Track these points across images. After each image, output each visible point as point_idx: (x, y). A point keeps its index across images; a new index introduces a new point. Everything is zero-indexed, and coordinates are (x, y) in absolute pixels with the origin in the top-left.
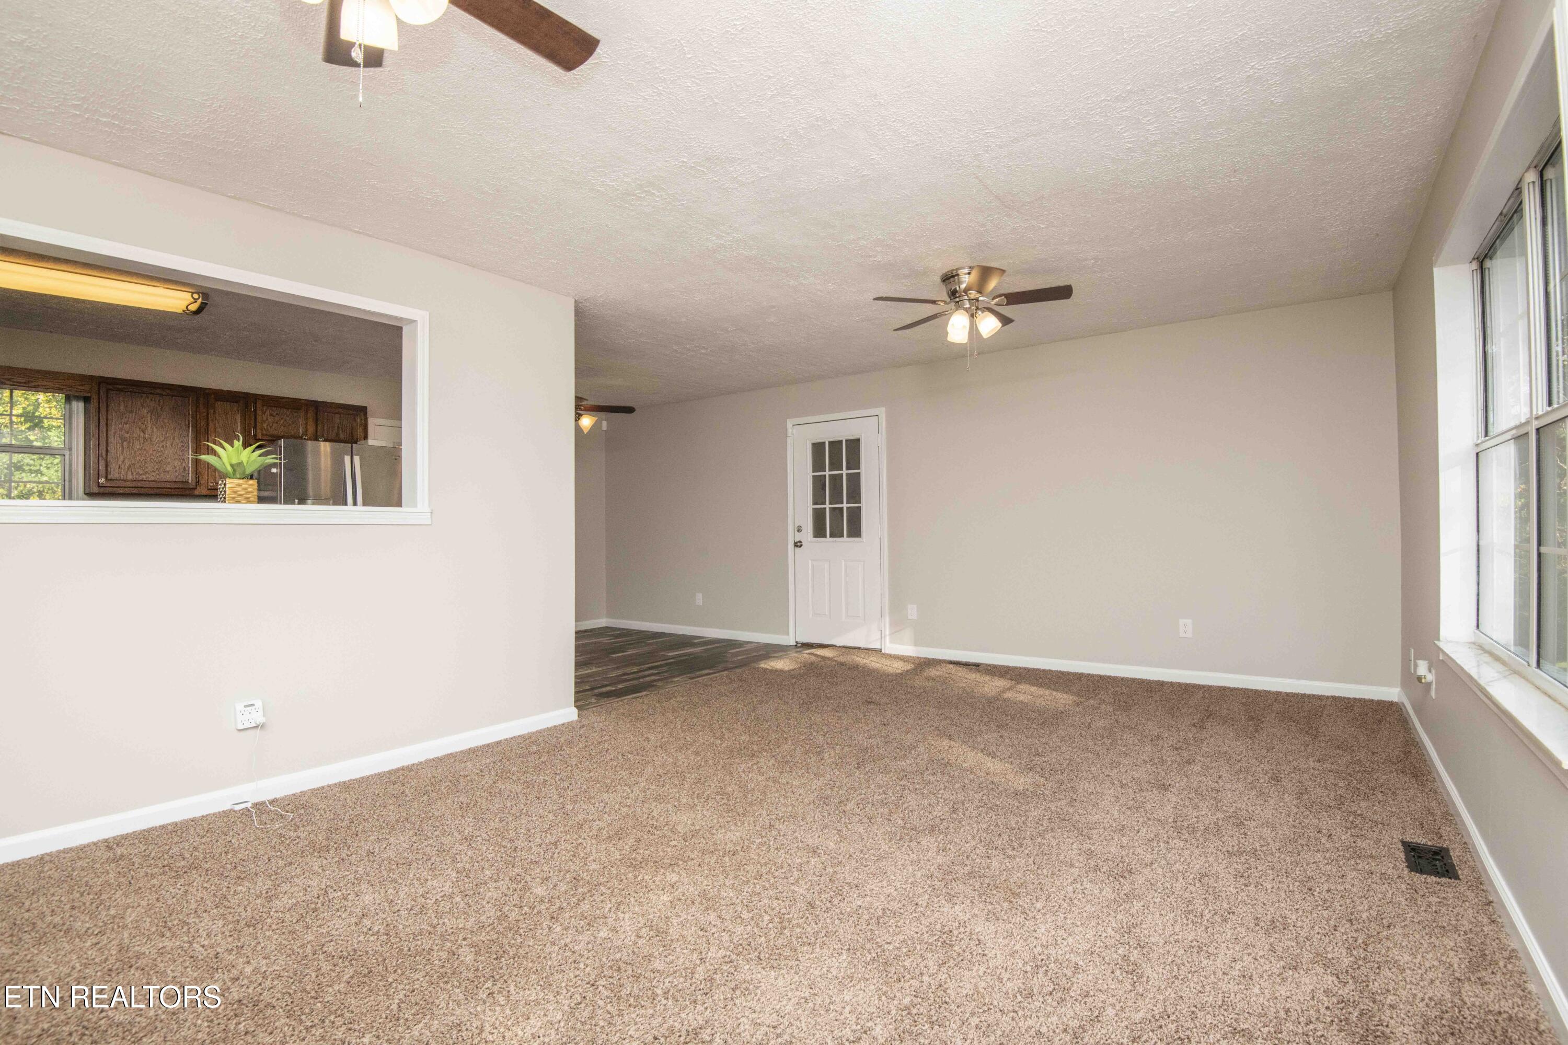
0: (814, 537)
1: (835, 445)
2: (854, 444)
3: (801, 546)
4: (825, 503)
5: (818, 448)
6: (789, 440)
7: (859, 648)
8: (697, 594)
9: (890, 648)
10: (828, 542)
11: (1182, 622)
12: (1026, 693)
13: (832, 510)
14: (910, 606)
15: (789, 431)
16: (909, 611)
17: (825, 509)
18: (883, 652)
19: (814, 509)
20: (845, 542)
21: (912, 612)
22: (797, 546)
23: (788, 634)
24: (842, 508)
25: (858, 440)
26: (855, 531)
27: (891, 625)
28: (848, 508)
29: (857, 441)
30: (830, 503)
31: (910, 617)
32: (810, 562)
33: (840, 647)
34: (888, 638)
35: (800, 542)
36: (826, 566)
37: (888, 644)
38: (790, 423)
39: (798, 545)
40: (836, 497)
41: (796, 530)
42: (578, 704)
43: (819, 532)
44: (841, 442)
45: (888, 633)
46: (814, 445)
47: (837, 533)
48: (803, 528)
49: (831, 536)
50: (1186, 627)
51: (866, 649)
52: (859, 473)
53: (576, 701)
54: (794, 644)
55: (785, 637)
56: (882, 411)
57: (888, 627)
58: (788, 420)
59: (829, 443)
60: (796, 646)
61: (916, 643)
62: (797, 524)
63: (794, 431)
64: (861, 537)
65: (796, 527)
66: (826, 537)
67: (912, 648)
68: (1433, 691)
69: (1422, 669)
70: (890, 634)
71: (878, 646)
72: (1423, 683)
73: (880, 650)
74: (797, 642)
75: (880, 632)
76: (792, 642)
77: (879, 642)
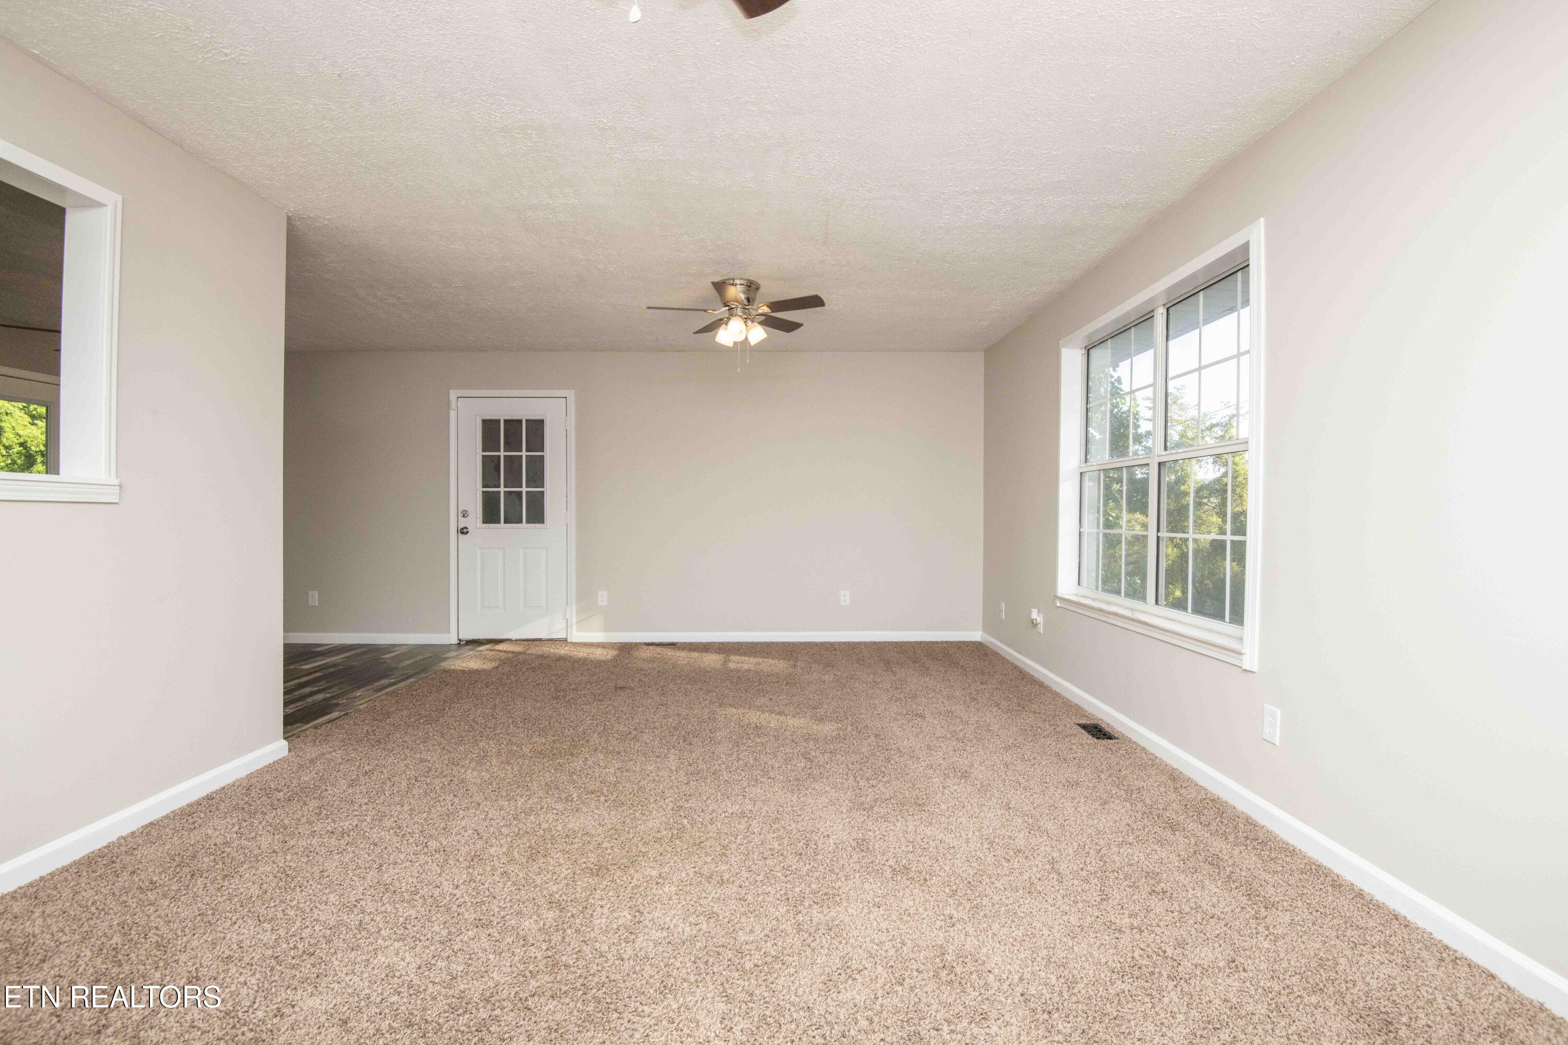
0: (484, 522)
1: (513, 425)
2: (537, 427)
3: (467, 533)
4: (499, 486)
5: (490, 427)
6: (453, 414)
7: (540, 640)
8: (310, 593)
9: (578, 635)
10: (502, 529)
12: (746, 663)
13: (508, 494)
14: (600, 593)
15: (453, 404)
16: (600, 598)
17: (499, 492)
18: (569, 640)
19: (483, 492)
20: (525, 529)
21: (603, 598)
22: (462, 533)
23: (448, 632)
24: (521, 493)
25: (542, 422)
26: (537, 515)
27: (578, 613)
28: (527, 492)
29: (540, 423)
30: (505, 487)
31: (600, 603)
32: (479, 550)
33: (516, 640)
34: (574, 626)
35: (466, 528)
36: (500, 555)
37: (575, 632)
38: (453, 395)
39: (463, 531)
40: (513, 478)
41: (460, 515)
42: (287, 735)
43: (490, 515)
44: (520, 421)
45: (574, 621)
46: (484, 421)
47: (513, 518)
48: (469, 513)
49: (505, 522)
50: (845, 597)
51: (549, 640)
52: (543, 456)
53: (285, 733)
54: (456, 642)
55: (447, 635)
56: (570, 394)
57: (574, 615)
58: (451, 391)
59: (506, 421)
60: (459, 644)
61: (606, 629)
62: (461, 509)
63: (459, 404)
64: (543, 523)
65: (460, 512)
66: (500, 523)
67: (603, 634)
68: (1041, 628)
69: (1035, 614)
70: (577, 622)
71: (562, 635)
72: (1034, 624)
73: (566, 640)
74: (460, 640)
75: (565, 622)
76: (454, 641)
77: (564, 631)
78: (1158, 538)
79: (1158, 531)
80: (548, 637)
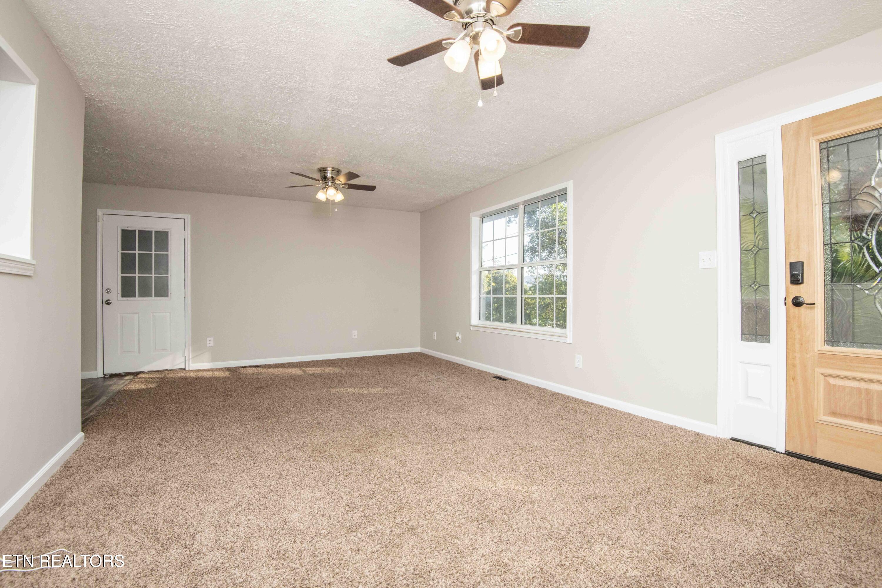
0: (123, 296)
1: (145, 235)
2: (163, 236)
3: (110, 303)
4: (134, 273)
5: (127, 235)
6: (99, 225)
7: (166, 370)
10: (137, 301)
11: (353, 332)
13: (141, 278)
14: (208, 339)
15: (100, 219)
16: (208, 342)
17: (135, 277)
18: (187, 369)
19: (122, 277)
20: (153, 301)
21: (210, 342)
22: (106, 304)
23: (96, 369)
24: (151, 277)
25: (167, 233)
26: (163, 291)
27: (193, 352)
28: (156, 277)
30: (139, 273)
31: (208, 345)
32: (120, 315)
33: (148, 372)
34: (191, 360)
35: (109, 300)
36: (136, 316)
37: (191, 364)
38: (100, 213)
39: (108, 303)
40: (145, 267)
41: (105, 292)
43: (128, 291)
44: (150, 232)
45: (191, 357)
46: (123, 231)
47: (145, 293)
48: (112, 290)
49: (139, 296)
50: (355, 334)
51: (172, 370)
52: (167, 255)
54: (102, 376)
55: (95, 372)
56: (188, 217)
57: (190, 352)
58: (98, 210)
59: (139, 231)
60: (104, 377)
61: (213, 360)
62: (105, 287)
63: (105, 219)
64: (167, 296)
65: (104, 290)
66: (135, 296)
67: (212, 364)
68: (460, 341)
69: (458, 335)
70: (193, 358)
71: (182, 366)
72: (457, 339)
73: (185, 369)
74: (105, 375)
75: (183, 358)
76: (101, 375)
77: (183, 364)
78: (522, 297)
79: (522, 295)
80: (171, 368)
